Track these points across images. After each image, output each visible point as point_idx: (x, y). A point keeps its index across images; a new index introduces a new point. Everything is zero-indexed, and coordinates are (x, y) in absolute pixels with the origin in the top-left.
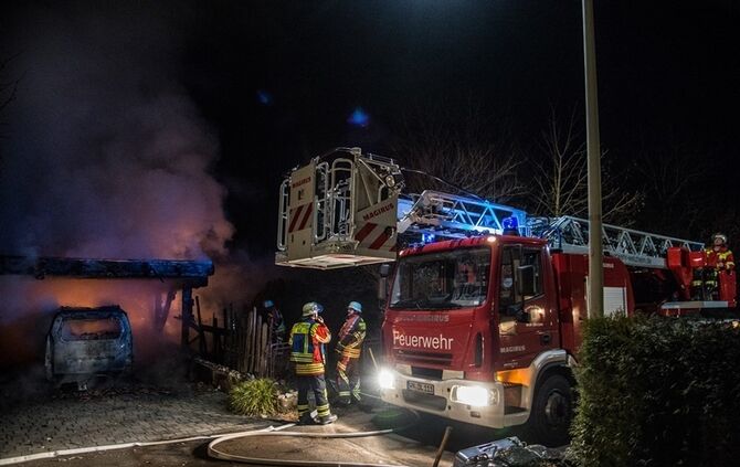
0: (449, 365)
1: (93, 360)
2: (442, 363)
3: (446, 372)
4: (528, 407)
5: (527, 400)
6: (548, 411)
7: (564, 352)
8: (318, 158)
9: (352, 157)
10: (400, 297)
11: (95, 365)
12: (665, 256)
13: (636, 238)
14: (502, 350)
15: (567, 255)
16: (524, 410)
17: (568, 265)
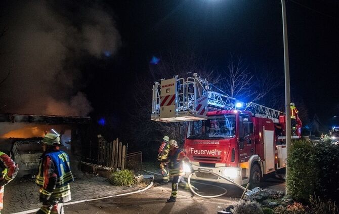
0: (220, 161)
1: (33, 163)
2: (216, 161)
3: (217, 165)
4: (249, 177)
5: (248, 174)
6: (254, 178)
7: (257, 155)
8: (177, 76)
9: (194, 77)
10: (191, 134)
11: (34, 166)
12: (278, 118)
13: (270, 111)
14: (240, 155)
15: (258, 118)
16: (247, 178)
17: (258, 121)
